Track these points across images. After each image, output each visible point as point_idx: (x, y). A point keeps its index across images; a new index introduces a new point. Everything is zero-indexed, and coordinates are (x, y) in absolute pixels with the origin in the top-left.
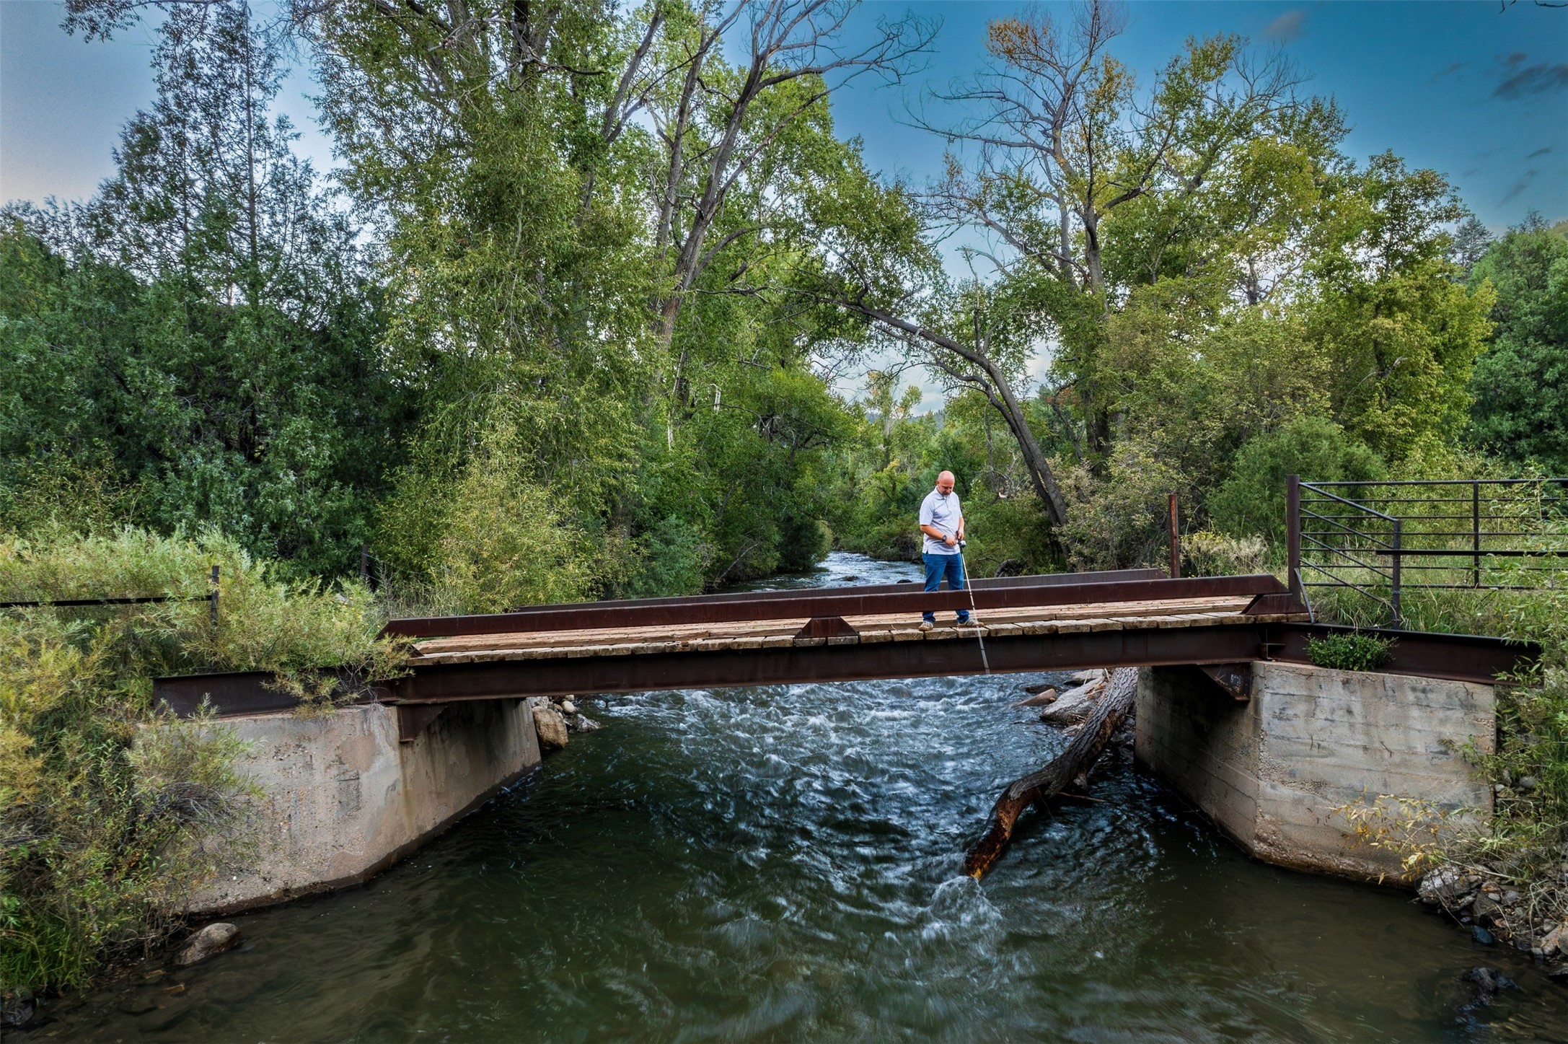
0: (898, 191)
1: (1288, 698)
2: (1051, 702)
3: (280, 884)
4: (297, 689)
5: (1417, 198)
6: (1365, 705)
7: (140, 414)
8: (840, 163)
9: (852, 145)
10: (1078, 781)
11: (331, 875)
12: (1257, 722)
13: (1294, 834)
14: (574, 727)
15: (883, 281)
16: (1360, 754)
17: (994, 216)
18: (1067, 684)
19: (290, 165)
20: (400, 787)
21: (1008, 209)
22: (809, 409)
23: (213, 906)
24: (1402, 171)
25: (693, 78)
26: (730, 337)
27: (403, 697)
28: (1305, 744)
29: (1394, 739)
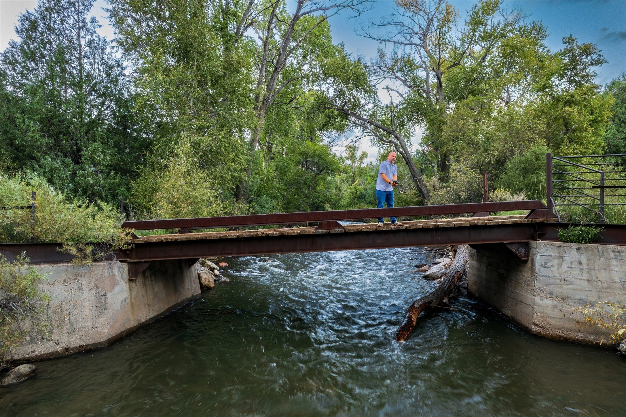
0: (359, 61)
1: (549, 258)
2: (426, 271)
3: (64, 346)
4: (74, 251)
5: (582, 56)
6: (588, 260)
7: (23, 140)
8: (335, 53)
9: (340, 47)
10: (444, 301)
11: (91, 341)
12: (533, 269)
13: (553, 322)
14: (218, 280)
15: (352, 100)
16: (586, 283)
17: (399, 74)
18: (433, 264)
19: (96, 39)
20: (128, 301)
21: (404, 71)
22: (321, 158)
23: (27, 356)
24: (576, 45)
25: (273, 15)
26: (290, 126)
27: (130, 259)
28: (558, 279)
29: (603, 275)
